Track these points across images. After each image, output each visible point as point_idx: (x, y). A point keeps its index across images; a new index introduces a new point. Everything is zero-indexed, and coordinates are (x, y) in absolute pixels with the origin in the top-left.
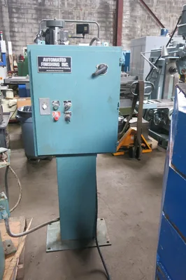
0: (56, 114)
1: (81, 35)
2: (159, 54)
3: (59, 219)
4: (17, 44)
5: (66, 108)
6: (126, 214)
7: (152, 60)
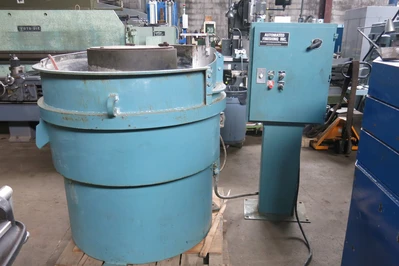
0: (270, 83)
1: (281, 7)
2: (382, 29)
3: (257, 194)
4: (193, 17)
5: (280, 78)
6: (327, 202)
7: (373, 37)
